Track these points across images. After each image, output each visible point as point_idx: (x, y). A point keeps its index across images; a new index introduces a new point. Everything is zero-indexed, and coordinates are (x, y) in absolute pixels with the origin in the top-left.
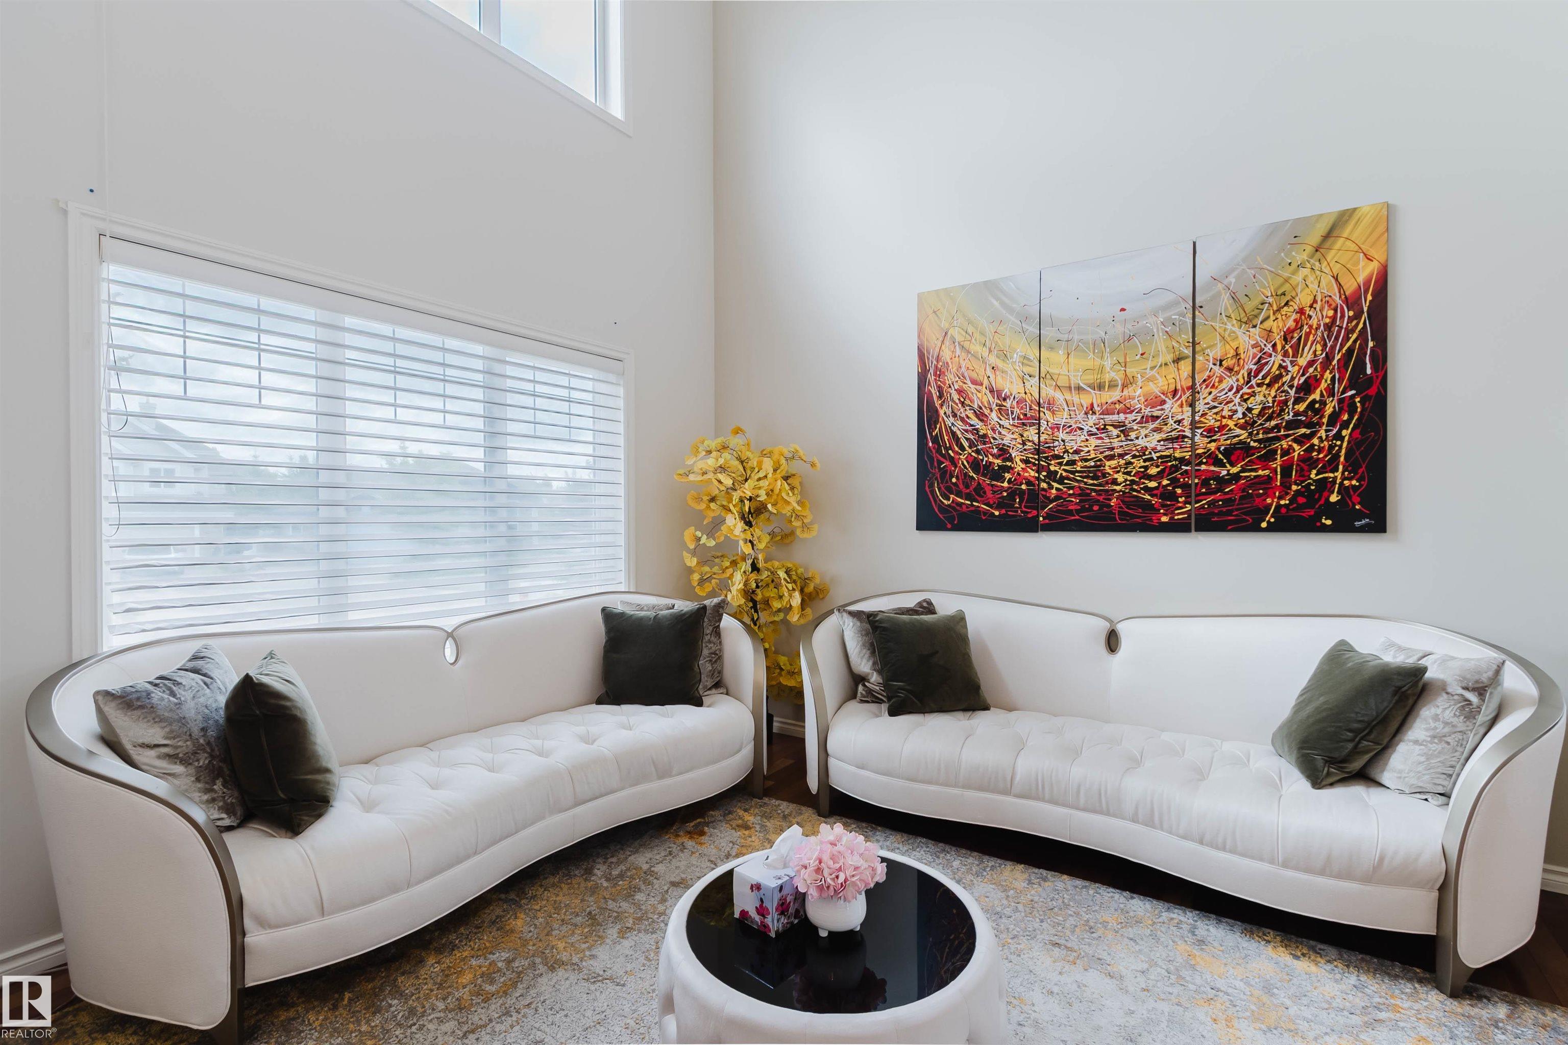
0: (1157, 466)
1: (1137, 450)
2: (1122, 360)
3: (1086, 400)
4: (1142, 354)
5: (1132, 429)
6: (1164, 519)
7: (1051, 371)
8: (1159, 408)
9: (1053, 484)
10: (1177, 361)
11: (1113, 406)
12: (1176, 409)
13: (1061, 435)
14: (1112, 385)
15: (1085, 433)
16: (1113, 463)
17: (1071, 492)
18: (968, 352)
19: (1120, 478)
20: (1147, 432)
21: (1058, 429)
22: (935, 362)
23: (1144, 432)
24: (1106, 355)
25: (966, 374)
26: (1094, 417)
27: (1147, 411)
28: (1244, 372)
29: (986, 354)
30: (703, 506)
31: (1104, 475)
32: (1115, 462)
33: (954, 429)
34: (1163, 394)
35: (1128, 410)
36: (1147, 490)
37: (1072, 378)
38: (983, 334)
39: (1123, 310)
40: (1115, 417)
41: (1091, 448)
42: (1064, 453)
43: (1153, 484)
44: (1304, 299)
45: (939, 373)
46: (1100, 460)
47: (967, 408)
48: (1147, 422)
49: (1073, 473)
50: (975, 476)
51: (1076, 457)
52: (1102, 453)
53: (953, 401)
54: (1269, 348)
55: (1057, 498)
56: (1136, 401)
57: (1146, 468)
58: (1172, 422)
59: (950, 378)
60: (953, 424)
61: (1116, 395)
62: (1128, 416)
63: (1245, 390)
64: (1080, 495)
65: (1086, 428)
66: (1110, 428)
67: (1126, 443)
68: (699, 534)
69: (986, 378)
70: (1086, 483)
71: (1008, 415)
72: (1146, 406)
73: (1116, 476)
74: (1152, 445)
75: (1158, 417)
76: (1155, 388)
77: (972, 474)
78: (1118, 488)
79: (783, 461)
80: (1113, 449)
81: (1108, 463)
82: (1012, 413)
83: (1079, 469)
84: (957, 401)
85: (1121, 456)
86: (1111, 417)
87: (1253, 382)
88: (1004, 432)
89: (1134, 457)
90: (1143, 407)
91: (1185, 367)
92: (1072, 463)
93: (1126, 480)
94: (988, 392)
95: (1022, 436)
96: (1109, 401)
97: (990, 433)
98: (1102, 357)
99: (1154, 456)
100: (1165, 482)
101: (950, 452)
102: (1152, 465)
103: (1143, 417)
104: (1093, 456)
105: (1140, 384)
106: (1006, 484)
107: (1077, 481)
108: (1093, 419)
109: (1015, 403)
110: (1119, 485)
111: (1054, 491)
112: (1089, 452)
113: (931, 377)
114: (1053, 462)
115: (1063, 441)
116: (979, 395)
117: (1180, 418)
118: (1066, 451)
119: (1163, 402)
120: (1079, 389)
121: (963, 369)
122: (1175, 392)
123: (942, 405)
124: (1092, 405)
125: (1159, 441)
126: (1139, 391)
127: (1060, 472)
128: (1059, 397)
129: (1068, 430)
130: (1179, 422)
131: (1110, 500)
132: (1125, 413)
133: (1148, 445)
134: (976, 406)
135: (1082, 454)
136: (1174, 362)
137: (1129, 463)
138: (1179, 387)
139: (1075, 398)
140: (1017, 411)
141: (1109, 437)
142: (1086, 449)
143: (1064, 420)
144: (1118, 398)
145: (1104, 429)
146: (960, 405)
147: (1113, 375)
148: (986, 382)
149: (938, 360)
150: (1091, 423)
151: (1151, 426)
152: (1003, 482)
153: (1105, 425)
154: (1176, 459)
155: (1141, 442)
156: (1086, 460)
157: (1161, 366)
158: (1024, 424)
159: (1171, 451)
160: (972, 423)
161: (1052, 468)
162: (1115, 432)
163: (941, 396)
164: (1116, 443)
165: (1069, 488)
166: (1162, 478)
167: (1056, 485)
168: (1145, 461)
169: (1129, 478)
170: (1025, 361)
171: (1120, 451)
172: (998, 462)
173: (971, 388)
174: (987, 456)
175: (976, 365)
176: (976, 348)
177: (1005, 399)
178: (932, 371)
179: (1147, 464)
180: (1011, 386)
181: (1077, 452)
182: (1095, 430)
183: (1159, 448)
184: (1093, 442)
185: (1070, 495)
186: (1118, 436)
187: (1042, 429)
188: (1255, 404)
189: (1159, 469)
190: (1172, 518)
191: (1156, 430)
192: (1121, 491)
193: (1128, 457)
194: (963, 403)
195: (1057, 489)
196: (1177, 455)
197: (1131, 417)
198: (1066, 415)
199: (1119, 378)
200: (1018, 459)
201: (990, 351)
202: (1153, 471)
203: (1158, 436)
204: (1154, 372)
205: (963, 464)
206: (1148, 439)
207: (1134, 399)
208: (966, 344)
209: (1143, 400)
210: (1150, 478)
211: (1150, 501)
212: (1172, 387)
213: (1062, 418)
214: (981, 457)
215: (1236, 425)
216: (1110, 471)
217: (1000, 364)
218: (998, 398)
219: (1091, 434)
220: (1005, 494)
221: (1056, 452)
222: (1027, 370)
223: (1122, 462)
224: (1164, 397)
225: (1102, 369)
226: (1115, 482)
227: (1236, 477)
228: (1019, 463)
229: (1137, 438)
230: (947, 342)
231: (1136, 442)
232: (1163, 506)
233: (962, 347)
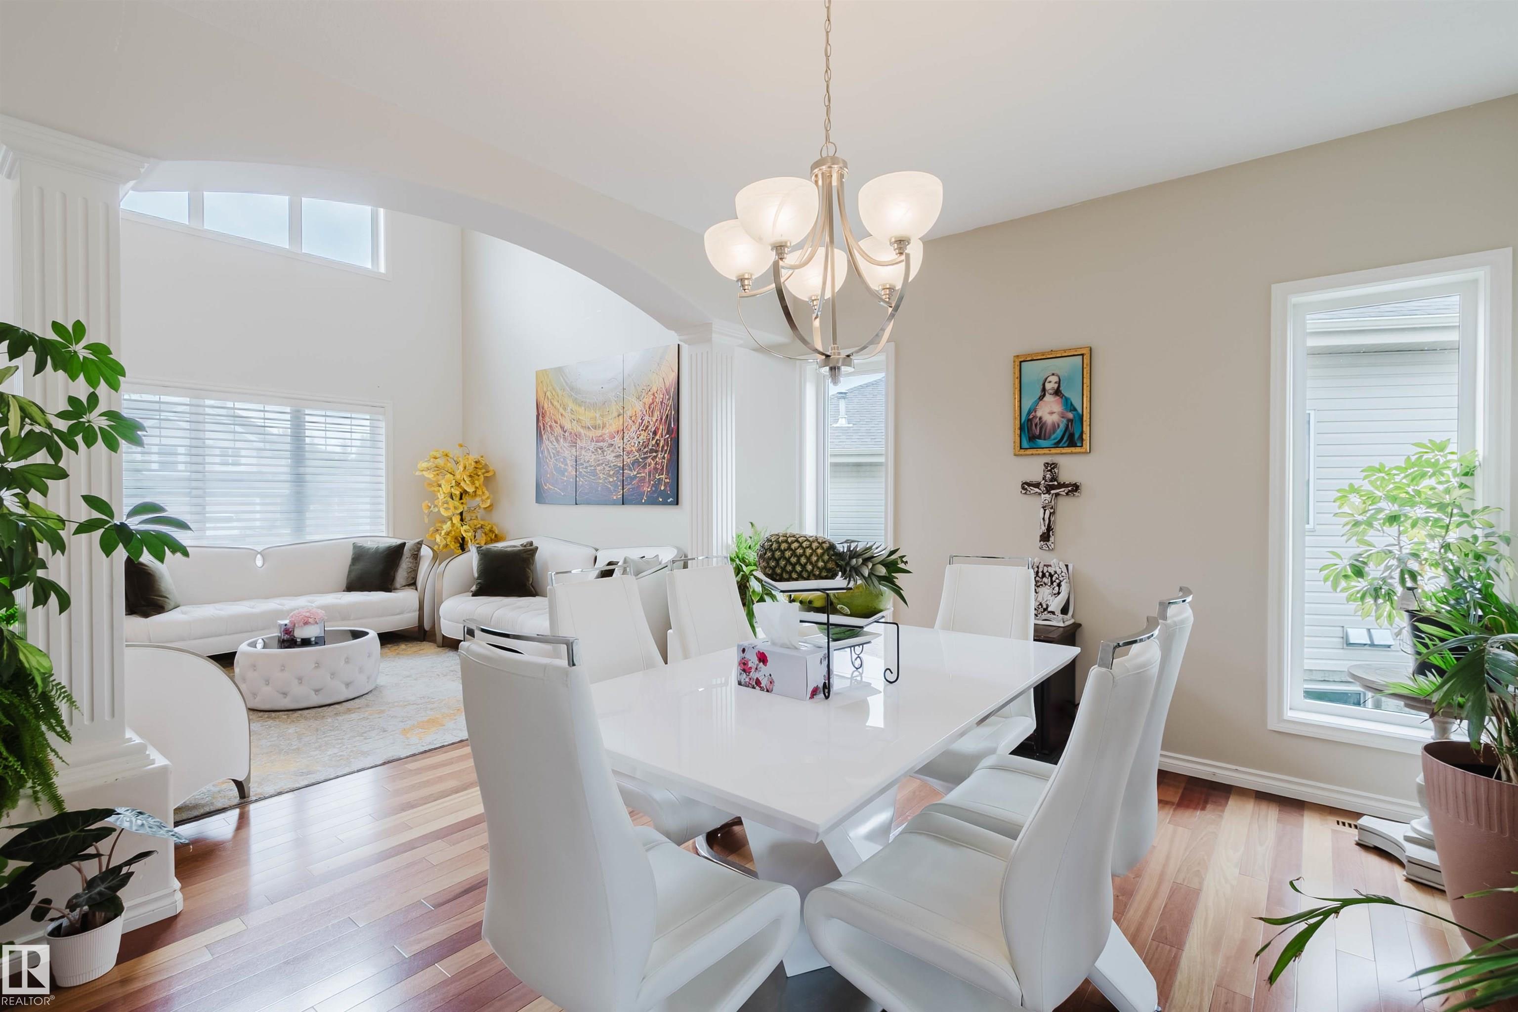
0: (613, 470)
1: (606, 462)
2: (602, 414)
3: (591, 434)
4: (608, 412)
5: (605, 451)
6: (615, 498)
7: (580, 418)
8: (613, 440)
9: (581, 478)
10: (618, 416)
11: (599, 438)
12: (618, 441)
13: (583, 452)
14: (599, 427)
15: (591, 452)
17: (586, 483)
18: (553, 405)
21: (582, 449)
23: (609, 452)
24: (597, 412)
25: (552, 417)
26: (593, 443)
27: (610, 442)
28: (638, 423)
29: (559, 407)
31: (596, 474)
33: (549, 447)
34: (614, 433)
35: (603, 441)
36: (609, 483)
37: (586, 422)
38: (557, 395)
39: (602, 388)
40: (600, 444)
41: (593, 460)
43: (611, 480)
44: (654, 389)
45: (544, 416)
46: (595, 467)
47: (553, 436)
48: (609, 447)
49: (587, 473)
51: (588, 465)
52: (596, 463)
53: (548, 431)
54: (645, 413)
55: (583, 486)
57: (609, 471)
58: (617, 448)
59: (547, 418)
60: (548, 445)
61: (599, 432)
62: (604, 443)
63: (638, 433)
64: (590, 486)
65: (591, 449)
66: (598, 450)
67: (603, 458)
69: (559, 420)
70: (591, 479)
71: (566, 440)
72: (609, 439)
73: (600, 475)
75: (613, 445)
76: (612, 430)
77: (554, 473)
78: (601, 481)
80: (599, 461)
81: (599, 468)
83: (589, 471)
85: (602, 464)
87: (640, 429)
88: (565, 450)
89: (606, 465)
91: (621, 420)
92: (586, 468)
94: (560, 427)
95: (571, 452)
96: (598, 436)
97: (560, 450)
99: (612, 465)
100: (615, 479)
101: (547, 460)
102: (611, 470)
103: (608, 445)
104: (593, 464)
105: (607, 427)
106: (566, 478)
107: (589, 477)
109: (568, 434)
110: (601, 479)
111: (581, 483)
112: (592, 462)
113: (541, 418)
114: (580, 467)
115: (584, 456)
116: (557, 429)
117: (619, 445)
118: (585, 462)
119: (614, 437)
120: (588, 428)
121: (551, 414)
122: (618, 432)
123: (544, 434)
124: (593, 437)
125: (613, 457)
126: (607, 431)
127: (583, 472)
128: (582, 431)
129: (585, 450)
130: (619, 447)
131: (599, 488)
133: (610, 459)
134: (556, 435)
135: (590, 463)
137: (604, 469)
138: (619, 430)
139: (588, 433)
140: (569, 438)
141: (598, 454)
142: (591, 460)
143: (584, 445)
144: (600, 434)
145: (596, 450)
146: (550, 434)
147: (599, 422)
148: (559, 422)
149: (543, 409)
150: (592, 447)
151: (611, 449)
153: (597, 448)
154: (618, 467)
155: (608, 458)
156: (591, 466)
157: (614, 418)
158: (571, 446)
159: (617, 463)
160: (554, 444)
161: (581, 470)
162: (600, 452)
163: (544, 429)
164: (600, 457)
165: (586, 481)
166: (614, 476)
168: (609, 467)
169: (604, 476)
170: (572, 412)
171: (601, 462)
172: (563, 466)
173: (554, 424)
174: (559, 463)
175: (556, 412)
176: (555, 403)
177: (565, 432)
178: (541, 414)
179: (609, 469)
180: (567, 424)
181: (588, 462)
182: (594, 451)
183: (613, 461)
184: (593, 457)
185: (587, 486)
186: (601, 454)
187: (577, 449)
188: (641, 439)
190: (617, 497)
191: (613, 451)
192: (601, 483)
193: (604, 465)
195: (582, 481)
196: (619, 465)
198: (585, 441)
199: (601, 423)
201: (560, 405)
202: (612, 473)
203: (613, 455)
204: (611, 421)
205: (552, 467)
206: (610, 456)
207: (605, 435)
208: (552, 400)
209: (608, 436)
210: (610, 476)
211: (610, 489)
212: (617, 430)
213: (583, 443)
214: (557, 464)
215: (635, 450)
216: (599, 473)
217: (564, 413)
218: (563, 431)
220: (565, 484)
221: (582, 462)
222: (573, 416)
223: (602, 468)
224: (614, 435)
225: (596, 418)
226: (599, 478)
227: (635, 476)
228: (570, 467)
229: (607, 455)
230: (546, 399)
231: (606, 457)
232: (615, 491)
233: (551, 402)
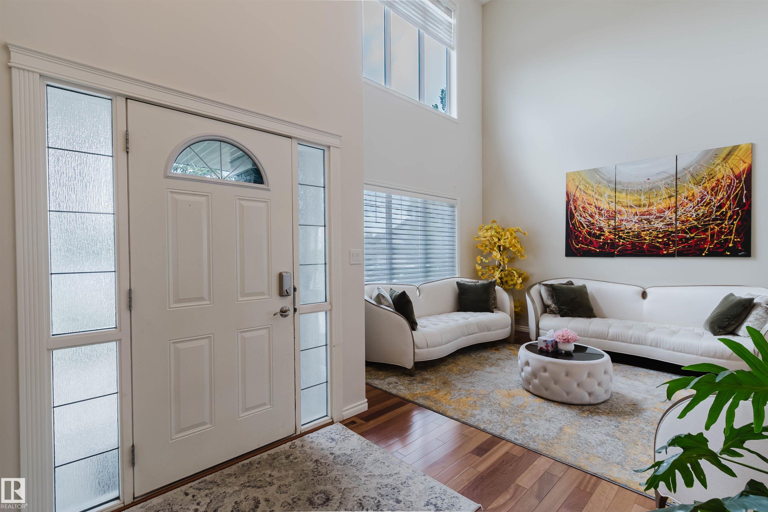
0: (662, 234)
1: (654, 228)
2: (648, 197)
3: (634, 211)
4: (656, 195)
5: (652, 221)
6: (665, 252)
7: (620, 200)
8: (663, 213)
9: (621, 240)
10: (670, 197)
11: (644, 213)
12: (669, 214)
13: (624, 223)
14: (644, 206)
15: (634, 222)
16: (645, 233)
17: (628, 243)
18: (587, 193)
19: (647, 238)
20: (658, 222)
21: (623, 221)
22: (573, 197)
23: (657, 222)
24: (642, 195)
25: (586, 201)
26: (637, 217)
27: (658, 215)
28: (696, 201)
29: (593, 194)
30: (483, 248)
31: (641, 237)
32: (646, 232)
33: (581, 221)
34: (664, 209)
35: (650, 214)
36: (658, 242)
37: (628, 203)
38: (592, 187)
39: (648, 179)
40: (645, 217)
42: (625, 229)
43: (660, 240)
44: (719, 176)
45: (575, 201)
46: (640, 232)
47: (586, 213)
48: (658, 218)
49: (629, 236)
50: (589, 237)
51: (630, 231)
52: (640, 229)
53: (580, 211)
54: (706, 193)
55: (622, 245)
56: (654, 211)
57: (658, 235)
58: (668, 219)
59: (579, 203)
60: (580, 219)
61: (646, 209)
62: (650, 216)
63: (696, 207)
64: (631, 244)
65: (634, 221)
66: (644, 221)
67: (649, 226)
68: (482, 258)
69: (594, 203)
70: (634, 240)
71: (603, 216)
72: (658, 213)
73: (646, 237)
74: (660, 227)
75: (662, 217)
76: (661, 207)
77: (588, 237)
79: (513, 233)
80: (645, 228)
81: (643, 233)
82: (604, 215)
83: (631, 235)
84: (582, 211)
85: (648, 230)
86: (644, 217)
87: (700, 205)
88: (601, 222)
89: (653, 230)
90: (657, 213)
91: (673, 200)
92: (628, 233)
93: (650, 239)
94: (594, 208)
95: (608, 223)
96: (643, 211)
97: (595, 222)
98: (640, 196)
99: (661, 230)
100: (665, 240)
101: (579, 229)
102: (660, 233)
103: (656, 217)
104: (637, 230)
105: (655, 205)
106: (602, 240)
107: (630, 239)
108: (636, 217)
109: (605, 212)
110: (647, 240)
111: (621, 243)
112: (635, 229)
113: (571, 202)
114: (620, 232)
115: (625, 225)
116: (591, 209)
117: (671, 217)
118: (626, 229)
119: (665, 212)
120: (631, 207)
121: (585, 200)
122: (669, 208)
123: (576, 212)
124: (636, 212)
125: (663, 225)
126: (655, 208)
127: (623, 236)
128: (623, 209)
129: (627, 221)
130: (671, 219)
131: (644, 246)
132: (649, 215)
133: (658, 226)
134: (590, 213)
135: (632, 230)
136: (669, 197)
137: (651, 233)
138: (671, 206)
139: (630, 210)
140: (606, 214)
141: (643, 224)
142: (634, 228)
143: (625, 218)
145: (641, 221)
146: (583, 212)
147: (645, 202)
148: (594, 204)
149: (574, 196)
150: (636, 219)
151: (660, 220)
152: (600, 240)
153: (641, 220)
154: (669, 231)
155: (656, 226)
156: (634, 232)
157: (664, 199)
158: (609, 219)
159: (668, 229)
160: (588, 218)
161: (620, 235)
162: (645, 222)
163: (575, 209)
164: (646, 226)
166: (664, 238)
167: (622, 241)
168: (657, 232)
169: (651, 238)
170: (610, 197)
171: (647, 229)
172: (598, 232)
173: (587, 206)
174: (594, 230)
175: (590, 198)
176: (589, 192)
177: (601, 210)
178: (572, 200)
179: (658, 233)
180: (604, 205)
181: (630, 229)
182: (637, 221)
183: (663, 228)
184: (637, 225)
185: (628, 244)
186: (647, 223)
187: (616, 221)
188: (700, 213)
189: (663, 235)
190: (668, 252)
191: (661, 221)
192: (648, 243)
193: (651, 231)
194: (584, 212)
195: (622, 242)
196: (670, 230)
197: (652, 217)
198: (626, 216)
199: (647, 203)
200: (606, 232)
201: (595, 193)
202: (661, 236)
203: (662, 223)
204: (661, 201)
205: (584, 233)
206: (659, 224)
207: (653, 210)
208: (586, 191)
209: (656, 211)
210: (659, 238)
211: (659, 246)
212: (668, 206)
213: (625, 217)
214: (592, 231)
215: (693, 220)
216: (644, 236)
217: (599, 198)
218: (599, 210)
219: (636, 223)
220: (601, 244)
221: (622, 229)
222: (610, 200)
223: (648, 232)
224: (665, 210)
225: (640, 200)
226: (645, 239)
227: (693, 238)
228: (607, 233)
229: (654, 224)
230: (578, 190)
231: (654, 225)
232: (664, 248)
233: (584, 192)
